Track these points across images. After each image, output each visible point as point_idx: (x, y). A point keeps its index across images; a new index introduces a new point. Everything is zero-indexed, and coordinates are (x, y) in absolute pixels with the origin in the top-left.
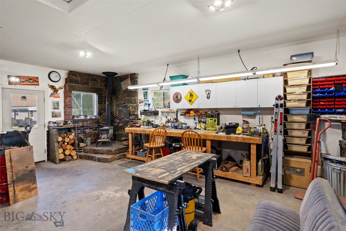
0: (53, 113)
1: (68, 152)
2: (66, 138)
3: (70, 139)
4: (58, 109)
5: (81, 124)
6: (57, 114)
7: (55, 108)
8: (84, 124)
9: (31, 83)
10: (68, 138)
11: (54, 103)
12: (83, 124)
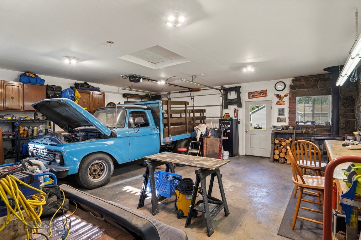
0: (278, 119)
1: (283, 155)
2: (283, 142)
3: (286, 144)
4: (283, 115)
5: (305, 131)
6: (282, 119)
7: (279, 114)
8: (308, 131)
9: (261, 96)
10: (285, 142)
11: (279, 110)
12: (306, 130)
